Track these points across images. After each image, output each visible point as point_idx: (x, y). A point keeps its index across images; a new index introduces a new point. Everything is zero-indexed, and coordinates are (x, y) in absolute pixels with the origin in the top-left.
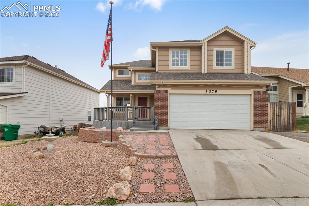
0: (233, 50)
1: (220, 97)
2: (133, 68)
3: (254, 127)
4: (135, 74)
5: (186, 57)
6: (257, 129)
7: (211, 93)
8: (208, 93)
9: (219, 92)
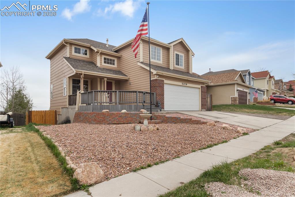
0: (183, 55)
1: (189, 89)
2: (102, 50)
3: (202, 109)
4: (101, 56)
5: (160, 53)
6: (203, 110)
7: (184, 85)
8: (183, 85)
9: (189, 85)
